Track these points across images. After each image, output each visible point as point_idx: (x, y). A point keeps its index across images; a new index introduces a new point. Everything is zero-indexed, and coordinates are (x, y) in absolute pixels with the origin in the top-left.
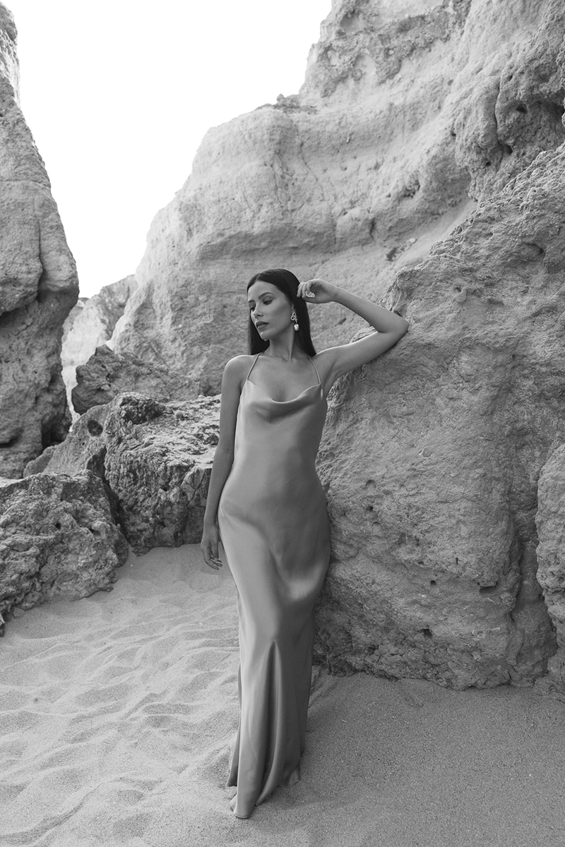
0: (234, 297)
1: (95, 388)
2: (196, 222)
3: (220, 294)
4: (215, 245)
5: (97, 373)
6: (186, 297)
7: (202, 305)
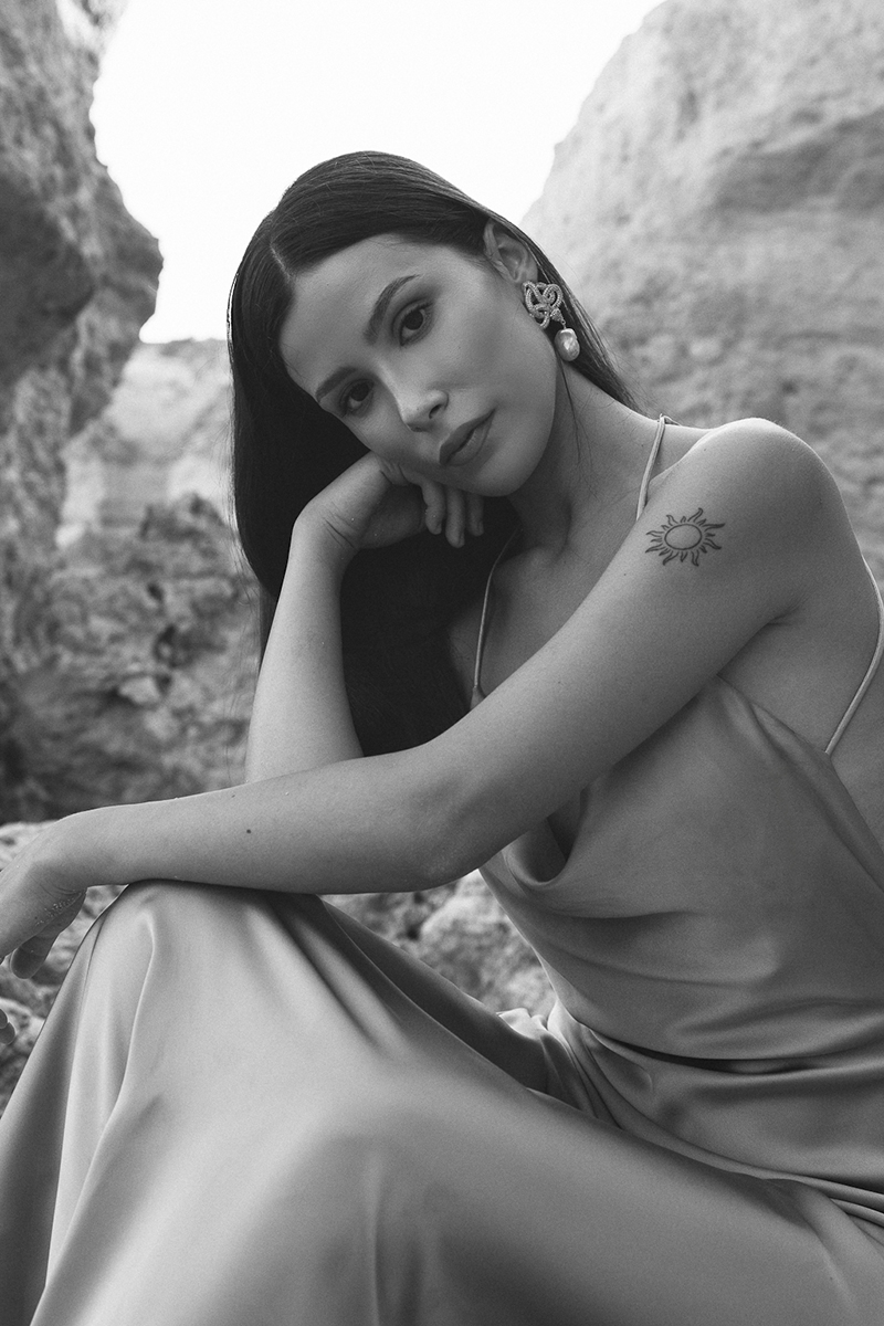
0: (832, 356)
1: (93, 685)
2: (717, 71)
3: (777, 340)
4: (779, 157)
5: (119, 617)
6: (643, 340)
7: (700, 375)
